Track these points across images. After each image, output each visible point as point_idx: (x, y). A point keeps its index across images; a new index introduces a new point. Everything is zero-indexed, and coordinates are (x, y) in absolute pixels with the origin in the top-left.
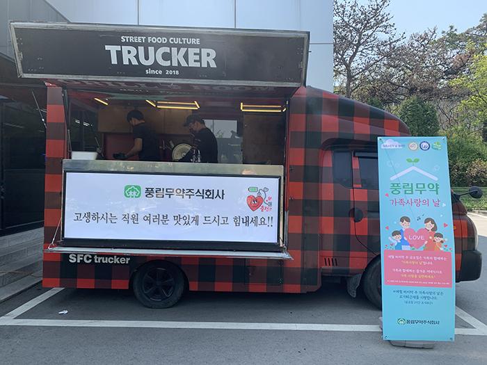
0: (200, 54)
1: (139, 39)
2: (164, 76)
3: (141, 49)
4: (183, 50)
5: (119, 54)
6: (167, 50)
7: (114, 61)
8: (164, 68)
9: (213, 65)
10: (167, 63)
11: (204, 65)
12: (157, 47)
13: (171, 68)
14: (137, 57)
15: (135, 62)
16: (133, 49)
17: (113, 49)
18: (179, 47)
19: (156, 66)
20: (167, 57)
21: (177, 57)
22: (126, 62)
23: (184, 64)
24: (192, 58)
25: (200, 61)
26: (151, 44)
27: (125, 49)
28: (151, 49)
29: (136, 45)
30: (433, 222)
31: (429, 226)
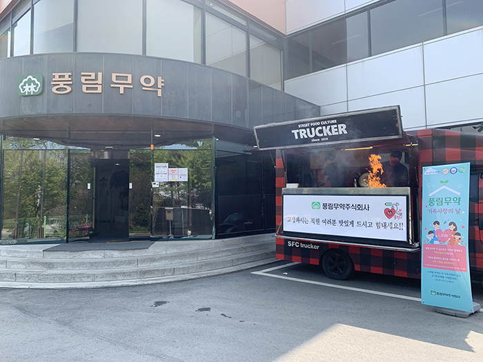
0: (337, 128)
1: (306, 125)
2: (320, 141)
3: (308, 130)
4: (329, 127)
5: (298, 133)
6: (320, 128)
7: (297, 138)
8: (320, 138)
9: (345, 132)
10: (322, 135)
11: (341, 133)
12: (315, 127)
13: (324, 137)
14: (306, 134)
15: (306, 137)
16: (305, 131)
17: (295, 132)
18: (326, 126)
19: (316, 137)
20: (321, 131)
21: (326, 131)
22: (302, 137)
23: (330, 134)
24: (333, 130)
25: (338, 131)
26: (313, 127)
27: (301, 130)
28: (313, 129)
29: (305, 128)
30: (455, 225)
31: (452, 227)
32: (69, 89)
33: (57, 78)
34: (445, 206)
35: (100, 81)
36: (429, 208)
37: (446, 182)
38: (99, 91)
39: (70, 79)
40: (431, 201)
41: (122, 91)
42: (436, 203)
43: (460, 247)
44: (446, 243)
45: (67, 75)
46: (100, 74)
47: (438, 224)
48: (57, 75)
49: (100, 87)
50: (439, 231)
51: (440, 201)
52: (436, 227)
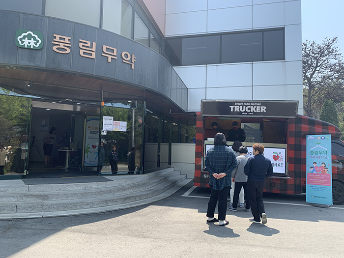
0: (260, 108)
1: (240, 104)
2: (248, 115)
3: (241, 107)
4: (255, 107)
5: (234, 108)
6: (250, 107)
7: (232, 110)
8: (248, 113)
9: (265, 111)
10: (249, 111)
11: (262, 111)
14: (239, 109)
15: (238, 111)
16: (239, 107)
17: (232, 107)
19: (245, 112)
20: (249, 109)
21: (253, 109)
22: (235, 111)
23: (255, 111)
24: (258, 109)
25: (260, 110)
26: (245, 105)
27: (236, 107)
28: (244, 107)
30: (325, 164)
31: (323, 165)
32: (68, 51)
33: (57, 39)
34: (319, 155)
35: (94, 49)
36: (311, 155)
37: (320, 143)
38: (93, 56)
39: (70, 42)
40: (312, 152)
41: (110, 60)
42: (314, 154)
43: (327, 174)
44: (320, 173)
45: (67, 38)
46: (94, 44)
47: (316, 163)
48: (58, 37)
49: (94, 54)
50: (316, 167)
51: (316, 153)
52: (315, 165)
